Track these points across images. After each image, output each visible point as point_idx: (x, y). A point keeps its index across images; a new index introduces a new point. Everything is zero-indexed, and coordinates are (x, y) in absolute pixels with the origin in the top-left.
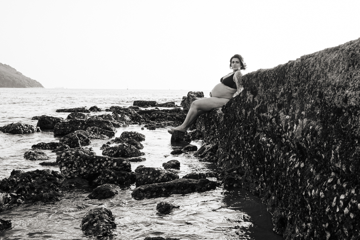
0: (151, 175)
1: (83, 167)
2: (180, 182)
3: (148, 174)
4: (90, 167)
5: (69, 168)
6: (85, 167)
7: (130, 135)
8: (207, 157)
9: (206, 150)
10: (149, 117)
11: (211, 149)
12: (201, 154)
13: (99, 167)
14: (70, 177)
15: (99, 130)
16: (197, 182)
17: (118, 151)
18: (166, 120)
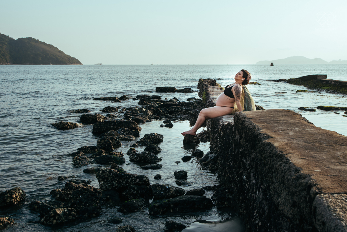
0: (163, 191)
1: (115, 182)
2: (184, 200)
3: (161, 190)
4: (120, 182)
5: (105, 182)
6: (116, 182)
7: (151, 137)
8: (209, 166)
9: (209, 159)
10: (168, 111)
11: (213, 158)
12: (205, 162)
13: (127, 182)
14: (106, 189)
15: (127, 130)
16: (197, 199)
17: (141, 158)
18: (182, 114)
